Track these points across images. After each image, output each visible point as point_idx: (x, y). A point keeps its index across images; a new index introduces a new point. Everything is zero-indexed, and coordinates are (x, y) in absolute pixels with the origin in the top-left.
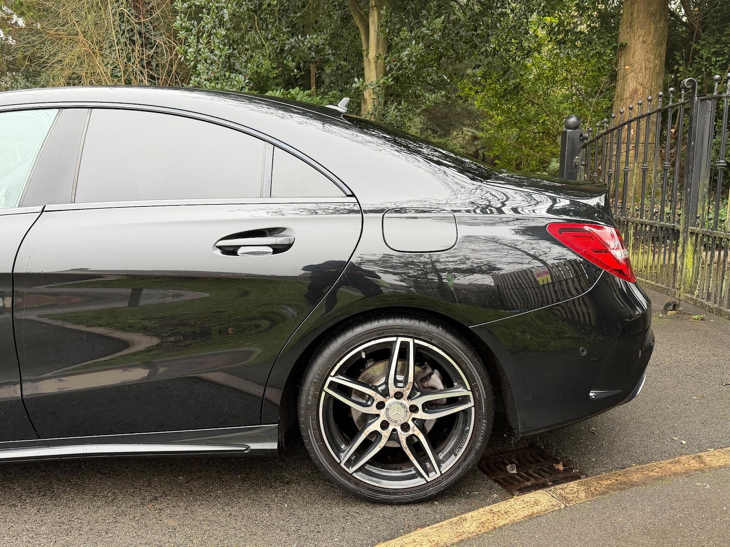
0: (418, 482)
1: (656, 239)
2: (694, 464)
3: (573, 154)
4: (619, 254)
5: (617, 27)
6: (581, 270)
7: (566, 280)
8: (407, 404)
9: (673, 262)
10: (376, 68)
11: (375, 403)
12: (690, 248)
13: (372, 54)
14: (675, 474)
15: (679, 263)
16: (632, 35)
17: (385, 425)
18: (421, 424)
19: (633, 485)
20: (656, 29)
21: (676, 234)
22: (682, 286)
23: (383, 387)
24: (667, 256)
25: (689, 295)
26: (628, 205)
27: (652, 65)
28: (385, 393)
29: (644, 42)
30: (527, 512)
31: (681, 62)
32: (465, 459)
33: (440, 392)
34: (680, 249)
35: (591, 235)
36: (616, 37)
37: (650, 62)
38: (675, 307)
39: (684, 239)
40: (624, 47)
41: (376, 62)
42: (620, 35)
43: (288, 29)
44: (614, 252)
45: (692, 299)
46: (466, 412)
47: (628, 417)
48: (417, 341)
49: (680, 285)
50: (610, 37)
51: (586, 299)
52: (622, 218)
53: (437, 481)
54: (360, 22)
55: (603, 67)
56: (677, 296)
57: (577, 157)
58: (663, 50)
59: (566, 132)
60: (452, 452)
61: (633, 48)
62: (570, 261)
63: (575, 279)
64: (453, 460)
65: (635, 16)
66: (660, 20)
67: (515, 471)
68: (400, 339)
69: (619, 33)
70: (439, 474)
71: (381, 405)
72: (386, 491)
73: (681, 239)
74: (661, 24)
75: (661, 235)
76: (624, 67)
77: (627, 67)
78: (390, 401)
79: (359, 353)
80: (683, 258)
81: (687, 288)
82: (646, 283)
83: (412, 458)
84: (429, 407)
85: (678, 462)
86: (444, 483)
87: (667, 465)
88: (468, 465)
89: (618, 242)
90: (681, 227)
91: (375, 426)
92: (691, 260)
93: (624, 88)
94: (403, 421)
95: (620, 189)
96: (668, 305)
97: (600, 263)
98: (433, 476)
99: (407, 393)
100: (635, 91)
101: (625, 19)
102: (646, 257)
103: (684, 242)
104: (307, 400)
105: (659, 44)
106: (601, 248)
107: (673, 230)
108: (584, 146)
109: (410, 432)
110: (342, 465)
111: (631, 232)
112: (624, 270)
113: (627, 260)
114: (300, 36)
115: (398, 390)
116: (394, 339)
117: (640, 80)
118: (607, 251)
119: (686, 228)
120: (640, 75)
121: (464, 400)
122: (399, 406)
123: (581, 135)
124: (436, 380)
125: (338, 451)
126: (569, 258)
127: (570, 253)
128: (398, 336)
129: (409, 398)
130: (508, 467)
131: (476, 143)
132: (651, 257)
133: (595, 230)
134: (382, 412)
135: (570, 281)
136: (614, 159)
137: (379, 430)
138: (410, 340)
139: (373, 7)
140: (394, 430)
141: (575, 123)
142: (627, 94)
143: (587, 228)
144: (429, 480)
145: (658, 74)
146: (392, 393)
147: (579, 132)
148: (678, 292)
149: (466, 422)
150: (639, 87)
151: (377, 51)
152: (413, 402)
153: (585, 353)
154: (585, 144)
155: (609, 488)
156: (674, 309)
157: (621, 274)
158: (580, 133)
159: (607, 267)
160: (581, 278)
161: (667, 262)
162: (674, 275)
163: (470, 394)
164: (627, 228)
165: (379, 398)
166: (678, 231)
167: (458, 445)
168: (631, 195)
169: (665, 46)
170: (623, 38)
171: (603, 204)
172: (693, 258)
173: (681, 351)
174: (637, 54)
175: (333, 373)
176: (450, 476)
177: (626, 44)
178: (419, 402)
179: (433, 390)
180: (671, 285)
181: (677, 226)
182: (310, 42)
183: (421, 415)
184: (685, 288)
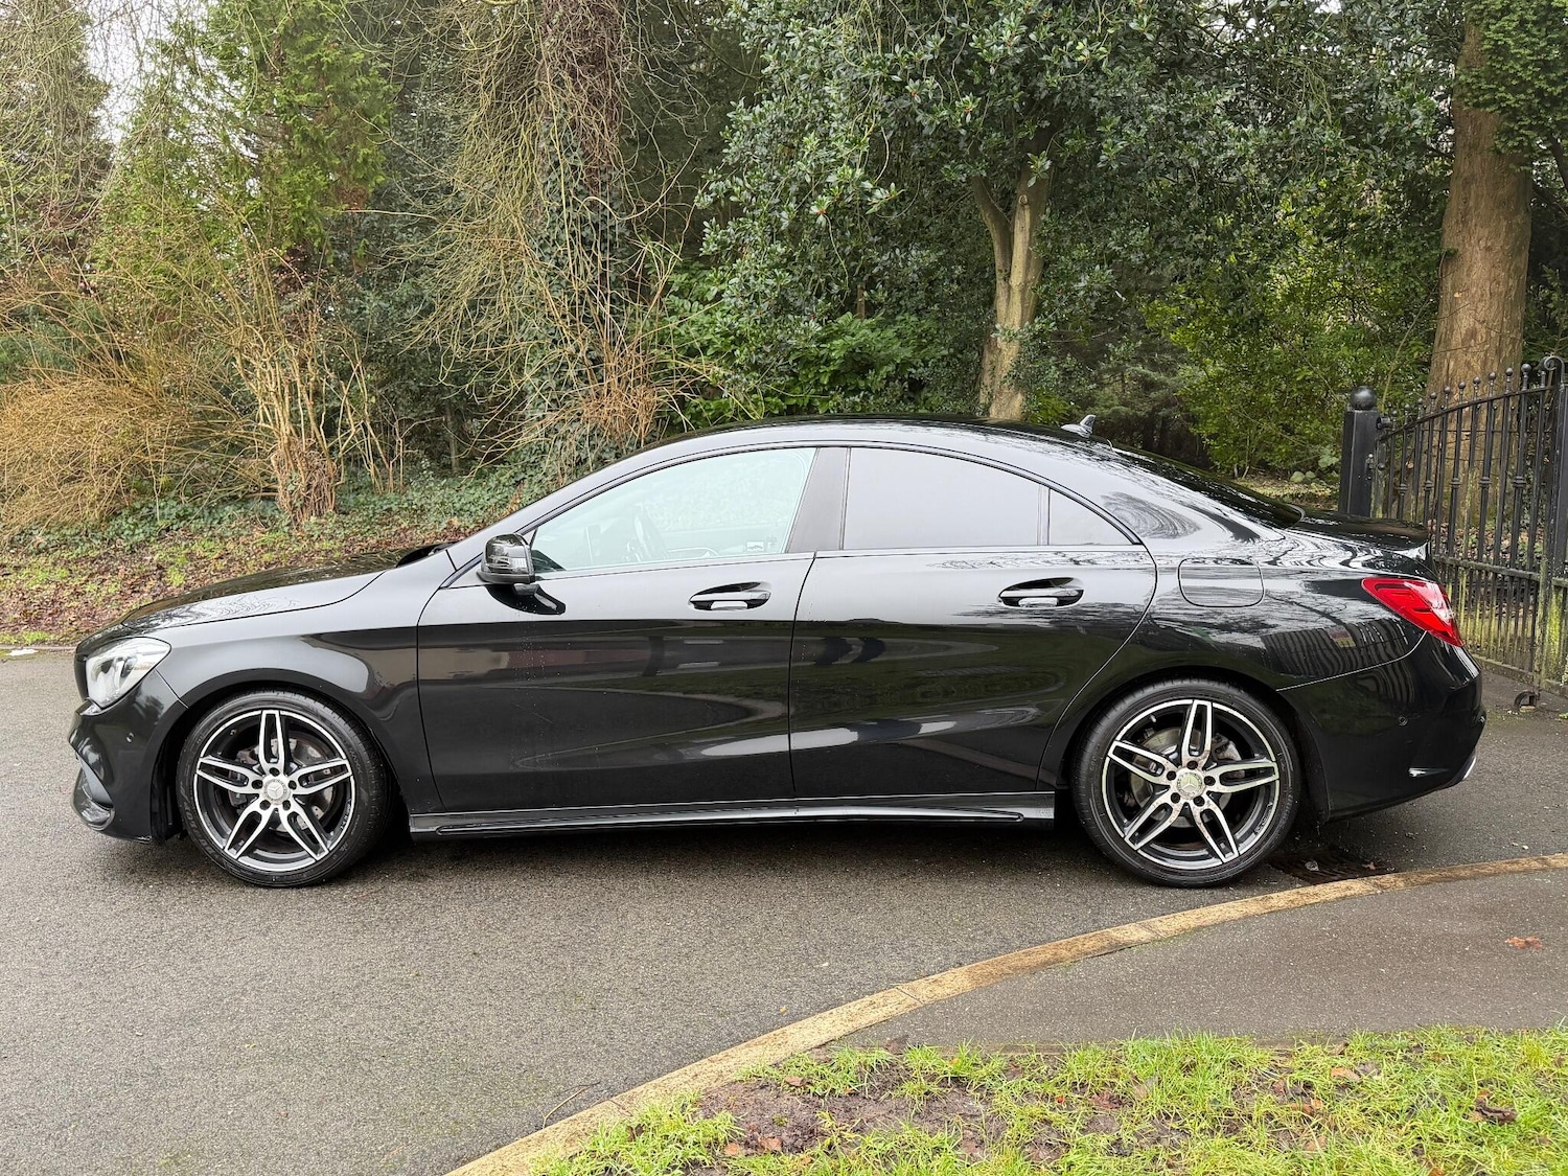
0: (1213, 863)
1: (1501, 594)
2: (1536, 865)
3: (1365, 449)
4: (1444, 615)
5: (1438, 222)
6: (1397, 631)
7: (1375, 644)
8: (1202, 775)
9: (1529, 635)
10: (1023, 300)
11: (1166, 773)
12: (1554, 609)
13: (1017, 278)
14: (1511, 872)
15: (1538, 632)
16: (1467, 235)
17: (1175, 798)
18: (1216, 797)
19: (1459, 878)
20: (1509, 228)
21: (1534, 586)
22: (1543, 668)
23: (1175, 755)
24: (1520, 623)
25: (1554, 682)
26: (1459, 531)
27: (1502, 288)
28: (1178, 762)
29: (1488, 249)
30: (1338, 895)
31: (1555, 284)
32: (1268, 837)
33: (1237, 763)
34: (1540, 613)
35: (1410, 592)
36: (1437, 240)
37: (1498, 283)
38: (1532, 700)
39: (1545, 596)
40: (1451, 256)
41: (1023, 291)
42: (1445, 236)
43: (876, 239)
44: (1437, 612)
45: (1558, 687)
46: (1269, 786)
47: (1456, 824)
48: (1215, 705)
49: (1539, 666)
50: (1427, 238)
51: (1403, 664)
52: (1449, 560)
53: (1235, 862)
54: (993, 221)
55: (1414, 290)
56: (1536, 684)
57: (1370, 456)
58: (1523, 261)
59: (1353, 414)
60: (1252, 831)
61: (1468, 259)
62: (1379, 621)
63: (1388, 644)
64: (1253, 840)
65: (1471, 204)
66: (1517, 212)
67: (1316, 868)
68: (1197, 702)
69: (1444, 231)
70: (1236, 855)
71: (1172, 775)
72: (1174, 871)
73: (1541, 595)
74: (1519, 219)
75: (1511, 588)
76: (1451, 293)
77: (1457, 295)
78: (1182, 772)
79: (1148, 716)
80: (1545, 624)
81: (1552, 670)
82: (1487, 664)
83: (1207, 835)
84: (1226, 779)
85: (1517, 863)
86: (1242, 864)
87: (1502, 865)
88: (1271, 845)
89: (1442, 600)
90: (1540, 577)
91: (1165, 798)
92: (1558, 627)
93: (1452, 327)
94: (1196, 795)
95: (1446, 504)
96: (1521, 697)
97: (1422, 624)
98: (1230, 857)
99: (1203, 762)
100: (1472, 334)
101: (1454, 207)
102: (1487, 624)
103: (1546, 601)
104: (1090, 765)
105: (1518, 252)
106: (1424, 606)
107: (1530, 581)
108: (1383, 440)
109: (1205, 807)
110: (1127, 840)
111: (1463, 582)
112: (1450, 632)
113: (1454, 623)
114: (897, 251)
115: (1192, 758)
116: (1189, 702)
117: (1481, 316)
118: (1429, 610)
119: (1549, 578)
120: (1480, 305)
121: (1268, 771)
122: (1193, 778)
123: (1379, 420)
124: (1232, 751)
125: (1122, 826)
126: (1378, 617)
127: (1382, 611)
128: (1193, 699)
129: (1204, 768)
130: (1308, 865)
131: (1153, 395)
132: (1494, 623)
133: (1414, 587)
134: (1173, 784)
135: (1380, 646)
136: (1435, 452)
137: (1170, 803)
138: (1208, 704)
139: (1023, 205)
140: (1186, 804)
141: (1367, 399)
142: (1457, 339)
143: (1407, 584)
144: (1225, 861)
145: (1514, 305)
146: (1185, 761)
147: (1374, 414)
148: (1537, 677)
149: (1268, 798)
150: (1478, 326)
151: (1027, 275)
152: (1208, 774)
153: (1404, 723)
154: (1385, 433)
155: (1431, 881)
156: (1531, 704)
157: (1445, 635)
158: (1376, 417)
159: (1429, 628)
160: (1396, 642)
161: (1519, 633)
162: (1532, 651)
163: (1275, 765)
164: (1457, 574)
165: (1170, 767)
166: (1538, 583)
167: (1258, 823)
168: (1465, 513)
169: (1525, 255)
170: (1450, 241)
171: (1423, 557)
172: (1560, 625)
173: (1535, 758)
174: (1475, 269)
175: (1119, 738)
176: (1249, 856)
177: (1456, 251)
178: (1216, 773)
179: (1229, 761)
180: (1527, 665)
181: (1535, 575)
182: (917, 262)
183: (1218, 787)
184: (1547, 671)
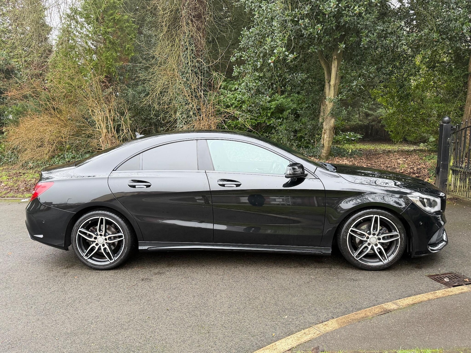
3: (447, 136)
5: (467, 63)
10: (334, 89)
13: (332, 82)
36: (467, 69)
41: (334, 86)
43: (288, 70)
50: (464, 68)
54: (324, 64)
57: (449, 138)
59: (443, 125)
69: (469, 66)
108: (453, 133)
114: (294, 74)
131: (369, 118)
139: (335, 59)
141: (448, 120)
151: (336, 81)
158: (451, 126)
182: (301, 77)
